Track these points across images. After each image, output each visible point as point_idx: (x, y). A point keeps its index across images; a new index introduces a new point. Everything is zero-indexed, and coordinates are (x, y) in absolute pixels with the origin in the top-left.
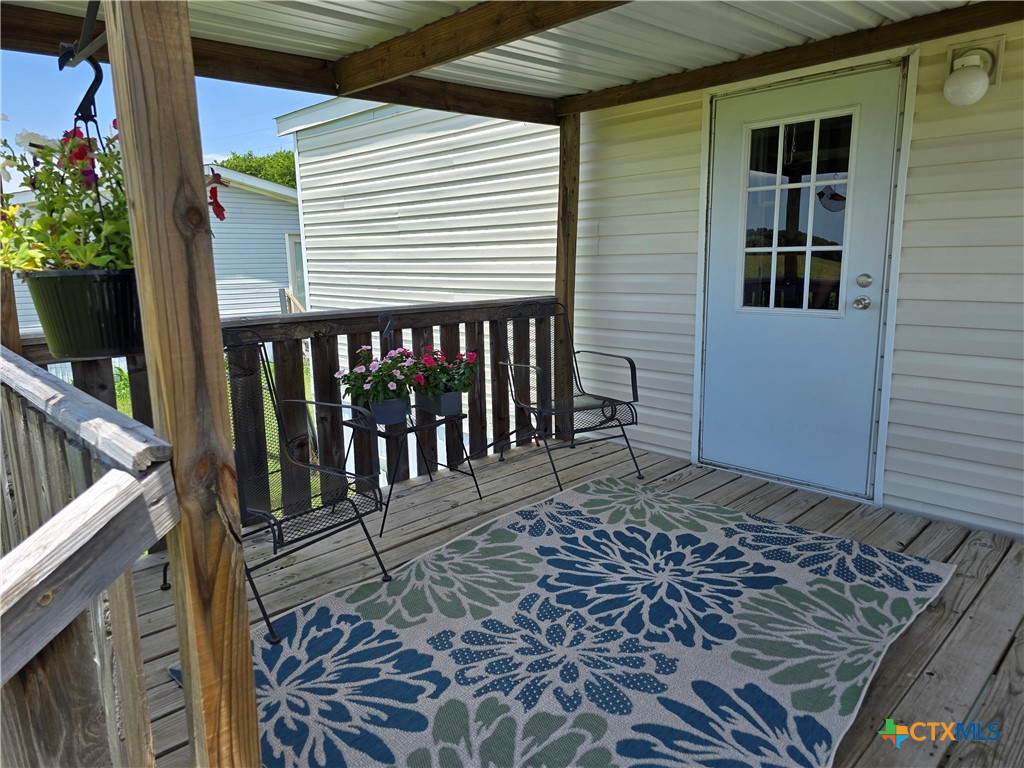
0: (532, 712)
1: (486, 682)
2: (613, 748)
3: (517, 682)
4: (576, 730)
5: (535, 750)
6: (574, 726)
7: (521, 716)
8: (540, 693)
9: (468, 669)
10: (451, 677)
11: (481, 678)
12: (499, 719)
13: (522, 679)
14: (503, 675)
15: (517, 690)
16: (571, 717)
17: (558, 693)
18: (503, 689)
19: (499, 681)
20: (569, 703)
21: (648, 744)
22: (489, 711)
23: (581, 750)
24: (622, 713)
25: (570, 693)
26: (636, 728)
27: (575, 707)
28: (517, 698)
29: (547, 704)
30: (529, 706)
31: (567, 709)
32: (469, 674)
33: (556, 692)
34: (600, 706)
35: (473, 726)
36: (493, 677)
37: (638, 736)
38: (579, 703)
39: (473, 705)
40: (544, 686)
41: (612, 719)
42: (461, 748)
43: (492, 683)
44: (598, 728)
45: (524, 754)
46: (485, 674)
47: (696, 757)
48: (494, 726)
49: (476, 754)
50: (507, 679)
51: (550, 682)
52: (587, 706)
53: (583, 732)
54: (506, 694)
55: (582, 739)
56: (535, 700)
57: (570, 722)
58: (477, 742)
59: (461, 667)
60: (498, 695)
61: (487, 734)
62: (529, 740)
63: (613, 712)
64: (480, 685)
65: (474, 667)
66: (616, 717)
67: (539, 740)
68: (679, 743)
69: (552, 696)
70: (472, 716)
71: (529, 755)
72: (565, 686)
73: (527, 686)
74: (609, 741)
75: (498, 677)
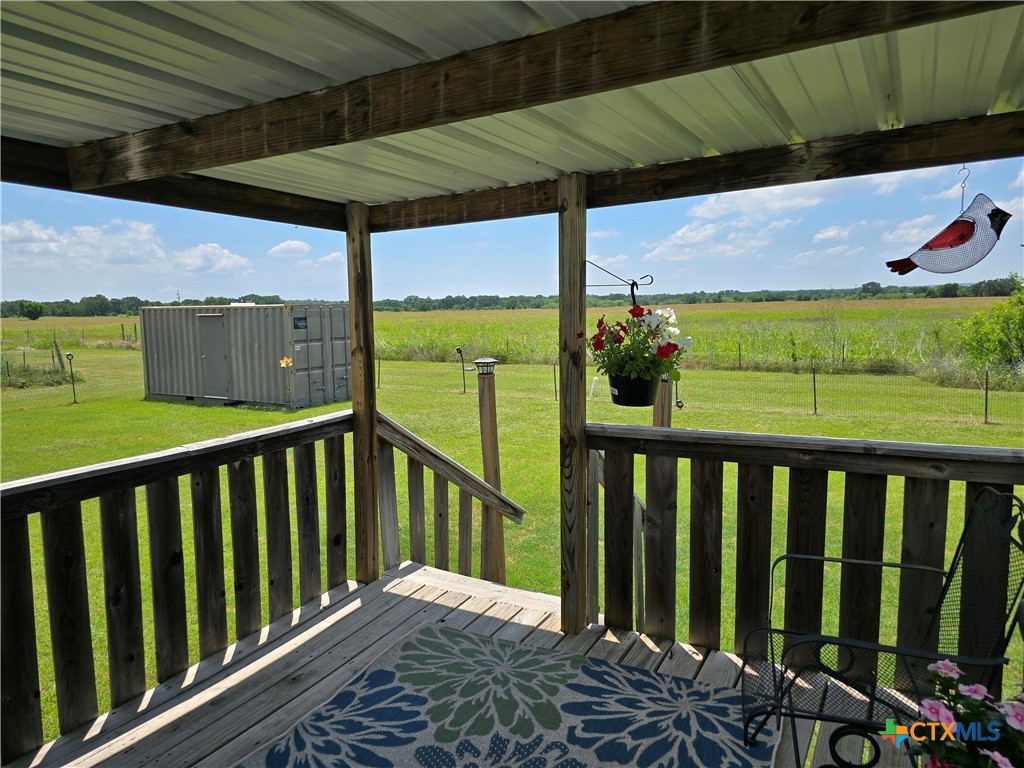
0: (492, 733)
1: (539, 749)
2: (430, 724)
3: (514, 754)
4: (457, 729)
5: (482, 711)
6: (460, 731)
7: (499, 728)
8: (491, 749)
9: (561, 756)
10: (571, 747)
11: (546, 751)
12: (514, 724)
13: (510, 758)
14: (528, 759)
15: (511, 747)
16: (462, 737)
17: (477, 753)
18: (523, 746)
19: (529, 753)
20: (465, 747)
21: (405, 732)
22: (524, 727)
23: (451, 717)
24: (424, 748)
25: (467, 754)
26: (414, 739)
27: (461, 744)
28: (508, 741)
29: (483, 743)
30: (496, 736)
31: (467, 741)
32: (556, 753)
33: (479, 753)
34: (441, 750)
35: (529, 714)
36: (536, 754)
37: (411, 735)
38: (458, 748)
39: (538, 730)
40: (490, 755)
41: (432, 742)
42: (531, 701)
43: (534, 750)
44: (442, 735)
45: (489, 708)
46: (544, 755)
47: (373, 730)
48: (516, 718)
49: (519, 700)
50: (524, 757)
51: (486, 759)
52: (451, 747)
53: (452, 729)
54: (518, 743)
55: (451, 724)
56: (493, 742)
57: (462, 733)
58: (522, 706)
59: (568, 756)
60: (524, 741)
61: (518, 712)
62: (488, 716)
63: (430, 747)
64: (543, 746)
65: (557, 759)
66: (428, 744)
67: (481, 717)
68: (382, 737)
69: (481, 749)
70: (534, 720)
71: (485, 707)
72: (473, 760)
73: (504, 753)
74: (432, 727)
75: (531, 756)
